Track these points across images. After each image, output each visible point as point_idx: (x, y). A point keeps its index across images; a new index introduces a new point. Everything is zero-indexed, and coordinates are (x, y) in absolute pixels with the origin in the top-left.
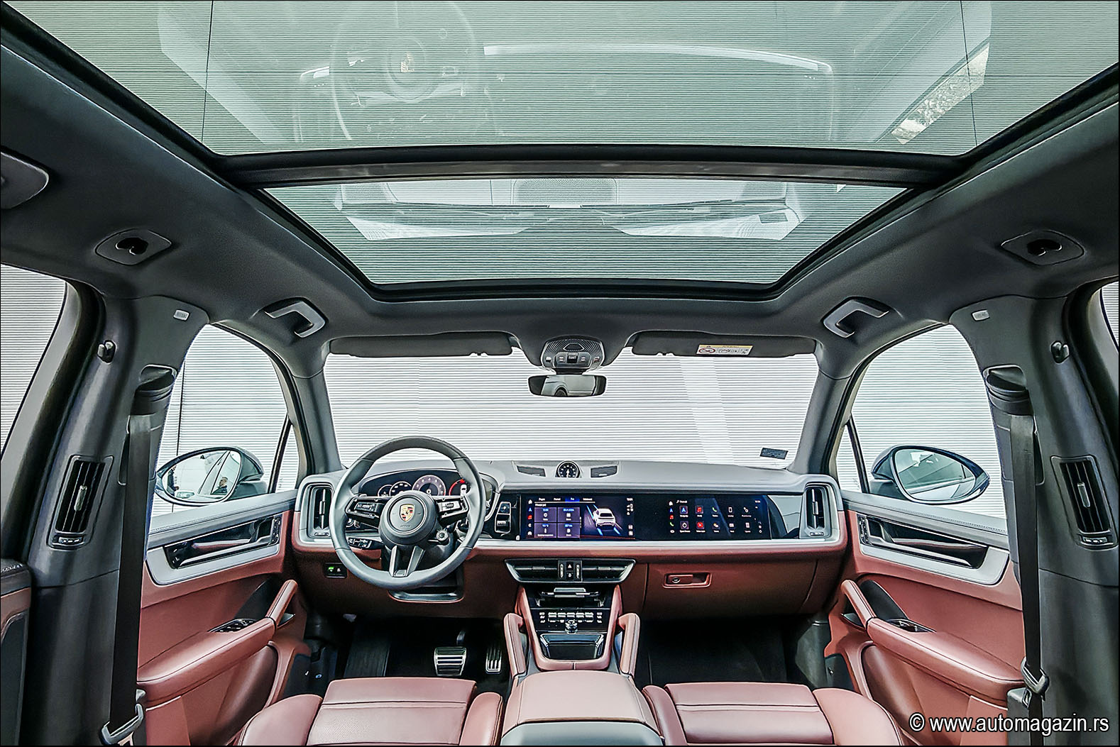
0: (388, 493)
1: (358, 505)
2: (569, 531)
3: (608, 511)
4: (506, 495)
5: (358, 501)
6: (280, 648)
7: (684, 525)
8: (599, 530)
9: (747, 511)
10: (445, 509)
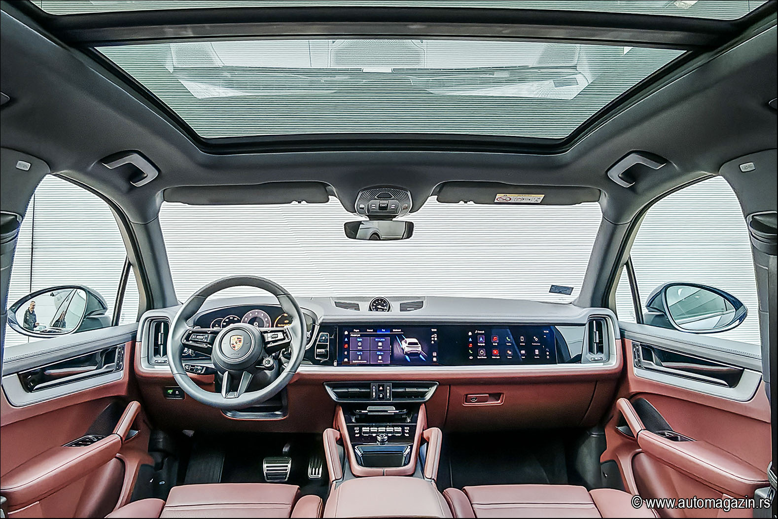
0: (219, 326)
1: (193, 337)
2: (380, 357)
3: (415, 340)
4: (324, 327)
5: (193, 332)
6: (126, 459)
7: (482, 352)
8: (407, 357)
9: (536, 339)
10: (270, 339)
